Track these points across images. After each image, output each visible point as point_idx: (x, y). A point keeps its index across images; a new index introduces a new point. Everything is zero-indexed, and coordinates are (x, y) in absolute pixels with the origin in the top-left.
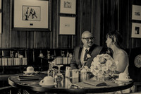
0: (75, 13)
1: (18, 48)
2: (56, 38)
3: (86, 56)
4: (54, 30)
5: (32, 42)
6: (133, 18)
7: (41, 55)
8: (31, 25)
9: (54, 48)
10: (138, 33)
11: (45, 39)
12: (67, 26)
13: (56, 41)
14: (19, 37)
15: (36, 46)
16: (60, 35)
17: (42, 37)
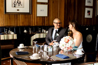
0: (47, 2)
1: (9, 26)
2: (35, 19)
3: (56, 34)
4: (33, 13)
5: (18, 22)
6: (86, 5)
7: (25, 31)
8: (18, 10)
9: (33, 25)
10: (89, 15)
11: (27, 20)
12: (42, 11)
13: (35, 21)
14: (10, 18)
15: (21, 25)
16: (37, 17)
17: (25, 18)
